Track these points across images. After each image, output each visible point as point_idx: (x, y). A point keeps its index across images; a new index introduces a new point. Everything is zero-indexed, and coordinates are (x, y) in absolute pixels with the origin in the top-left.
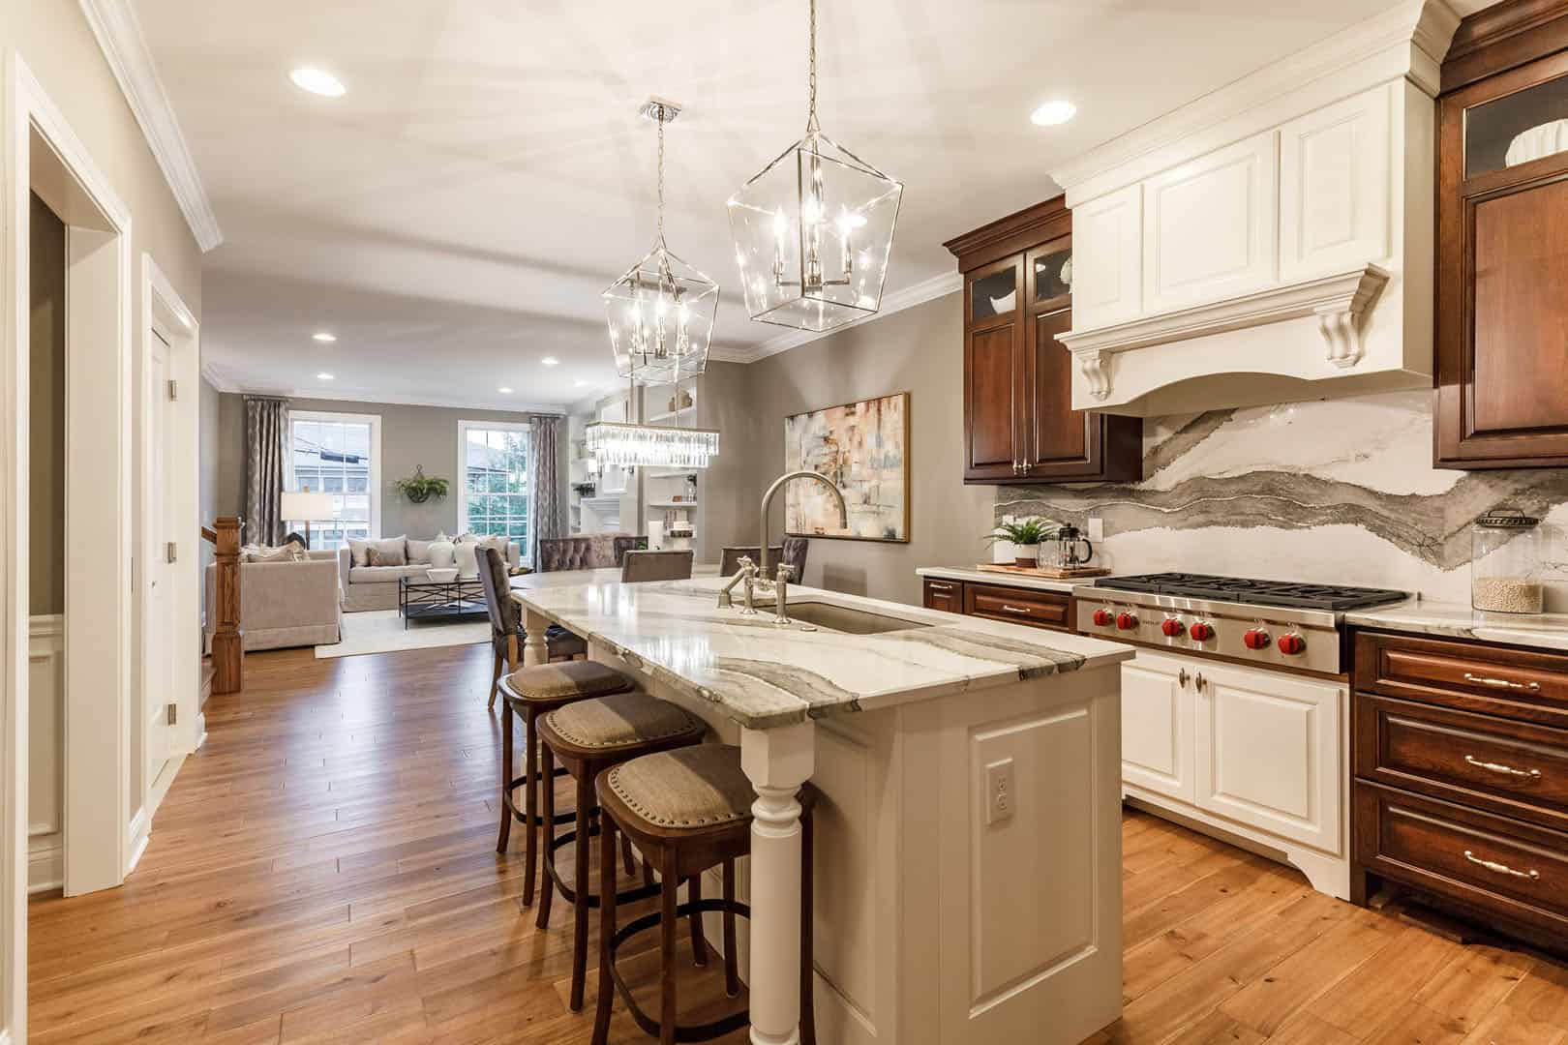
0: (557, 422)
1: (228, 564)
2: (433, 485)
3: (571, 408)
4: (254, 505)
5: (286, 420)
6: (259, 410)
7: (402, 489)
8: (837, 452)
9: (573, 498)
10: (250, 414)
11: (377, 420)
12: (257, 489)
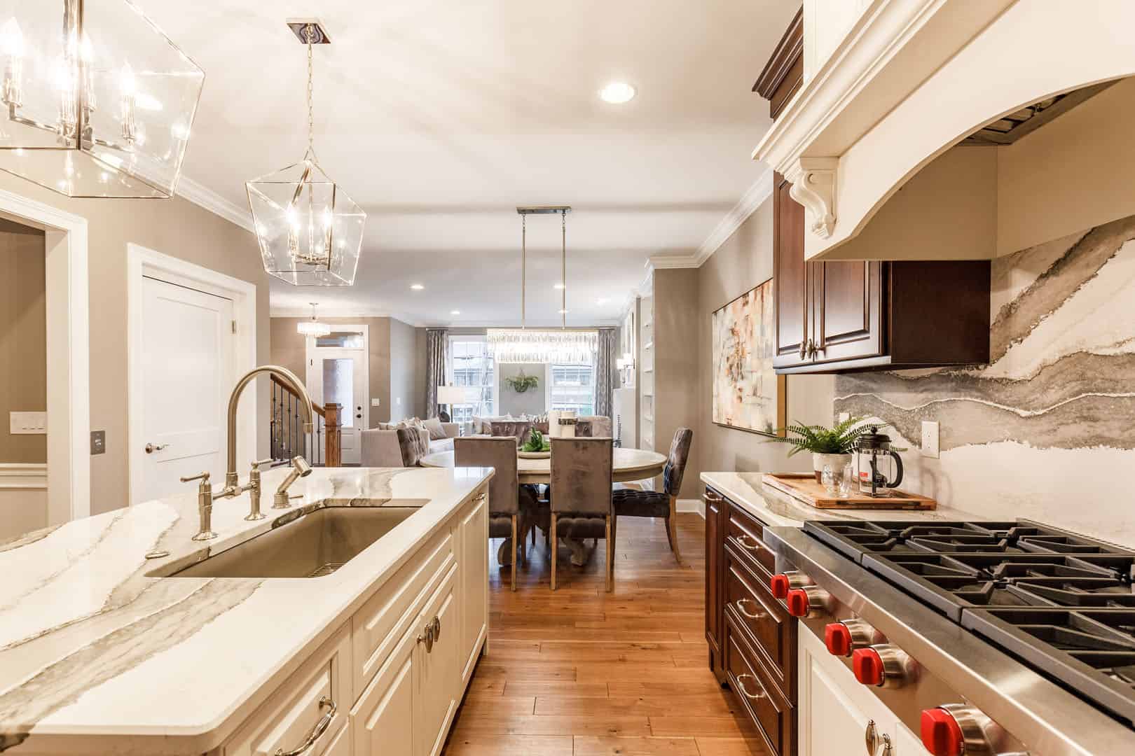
0: (614, 332)
2: (529, 381)
4: (430, 394)
6: (433, 336)
7: (512, 384)
8: (738, 343)
10: (429, 339)
12: (432, 384)
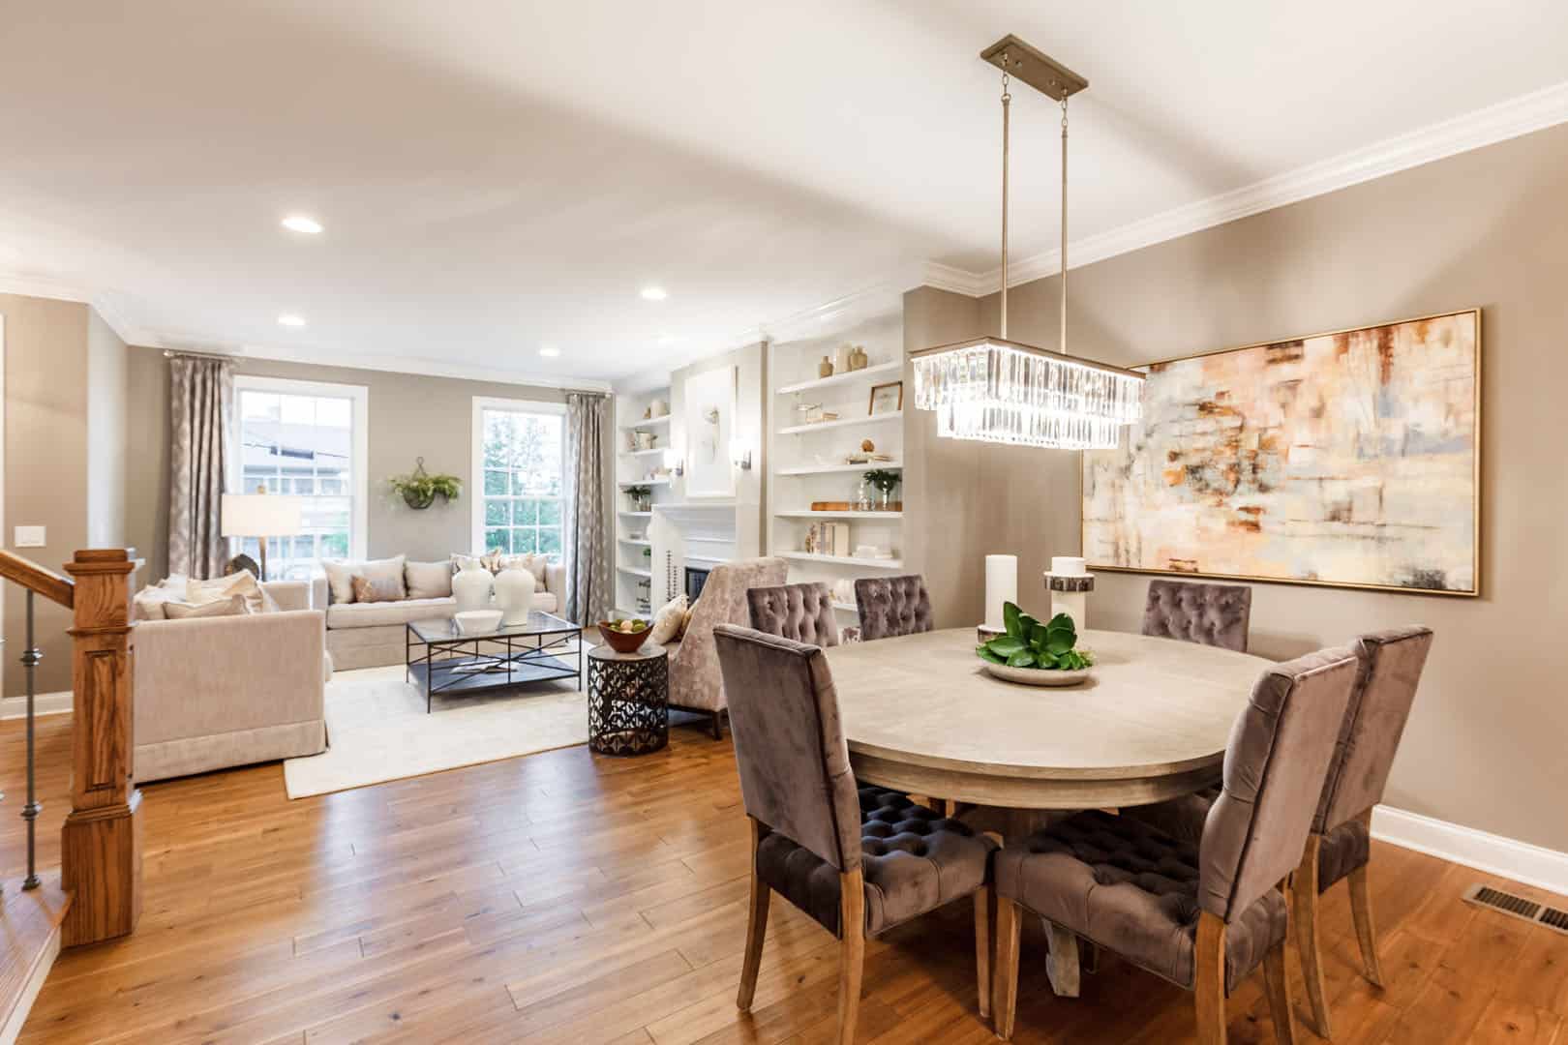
0: (603, 402)
1: (100, 655)
2: (441, 485)
3: (619, 384)
4: (180, 512)
5: (231, 390)
6: (189, 372)
7: (399, 493)
9: (621, 504)
10: (176, 378)
11: (361, 392)
12: (185, 488)
